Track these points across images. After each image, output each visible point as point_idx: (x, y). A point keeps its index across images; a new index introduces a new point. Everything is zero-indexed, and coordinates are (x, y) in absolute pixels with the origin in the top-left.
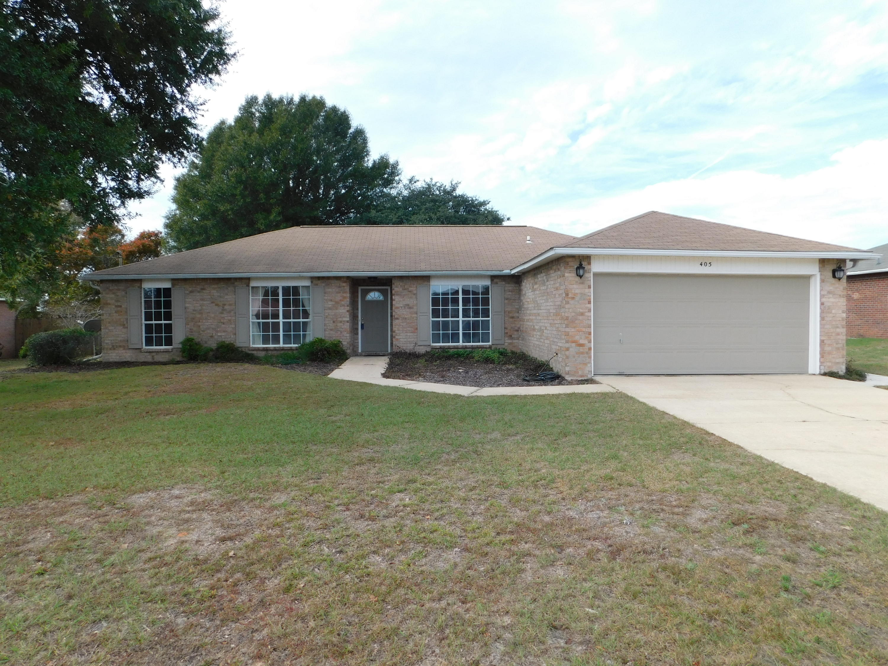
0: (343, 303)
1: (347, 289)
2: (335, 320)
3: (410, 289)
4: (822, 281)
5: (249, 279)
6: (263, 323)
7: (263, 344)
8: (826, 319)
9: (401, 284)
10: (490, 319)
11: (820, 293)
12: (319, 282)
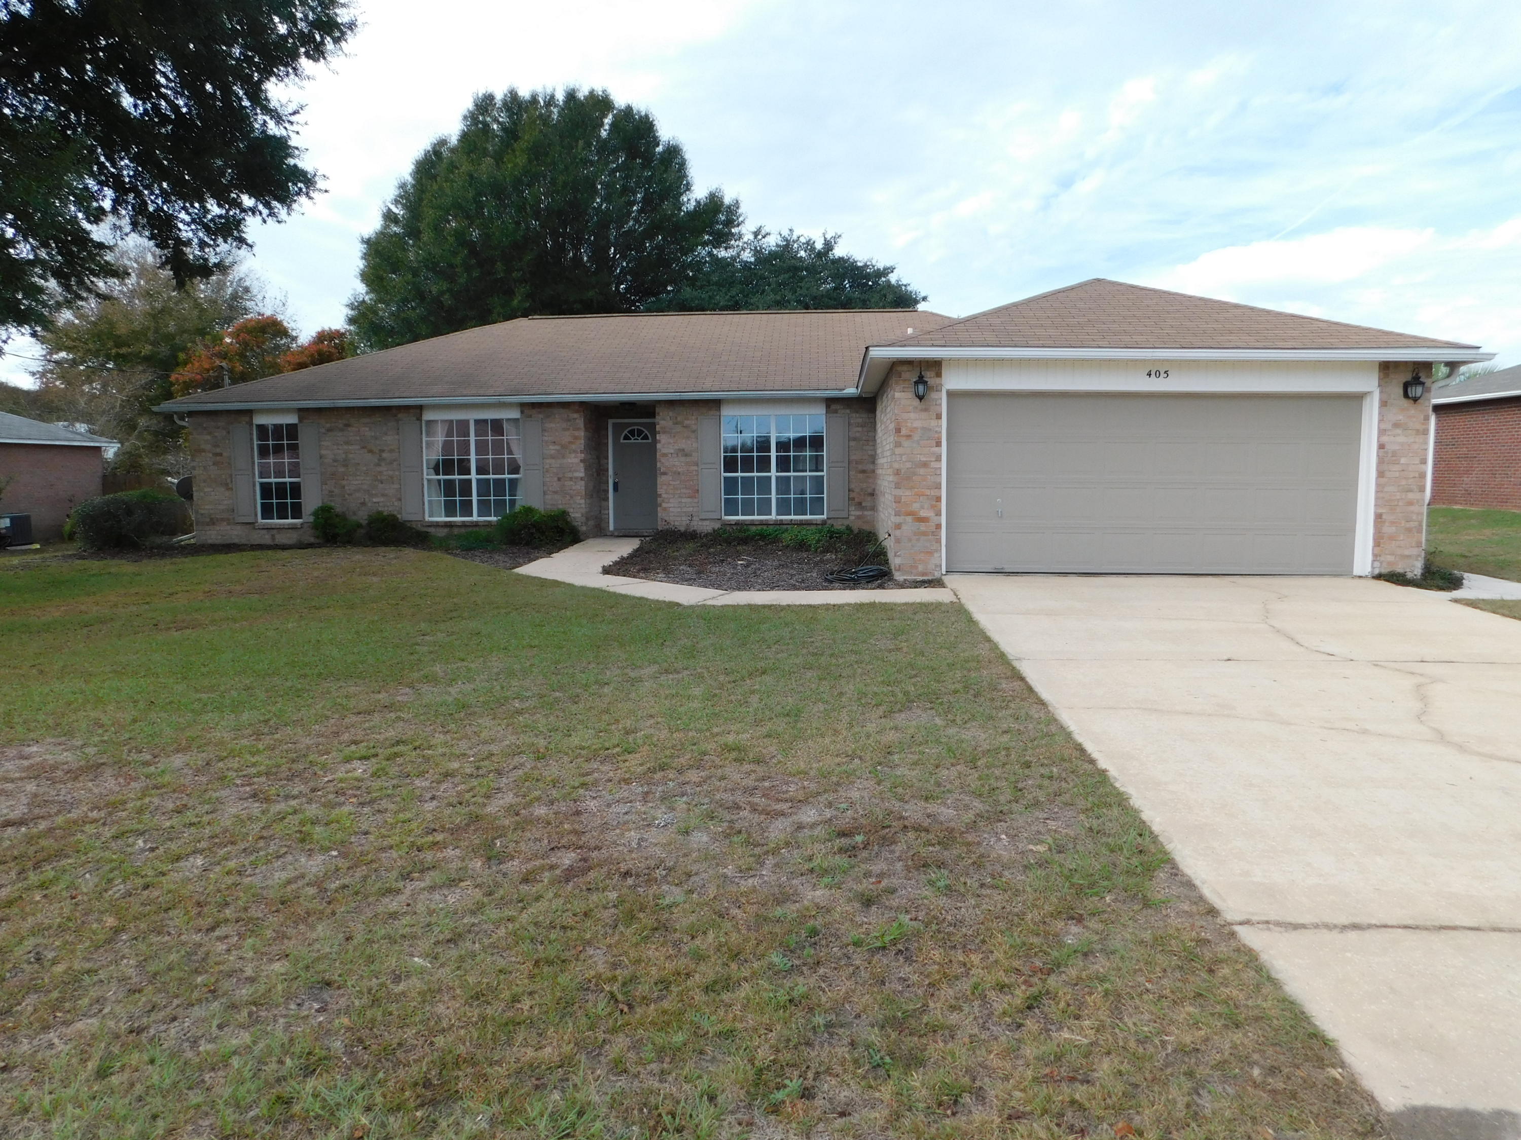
0: (574, 447)
1: (580, 423)
2: (560, 476)
3: (687, 422)
4: (1383, 404)
5: (420, 408)
6: (445, 480)
7: (447, 516)
8: (1388, 474)
9: (671, 414)
10: (824, 473)
11: (1379, 428)
12: (534, 411)
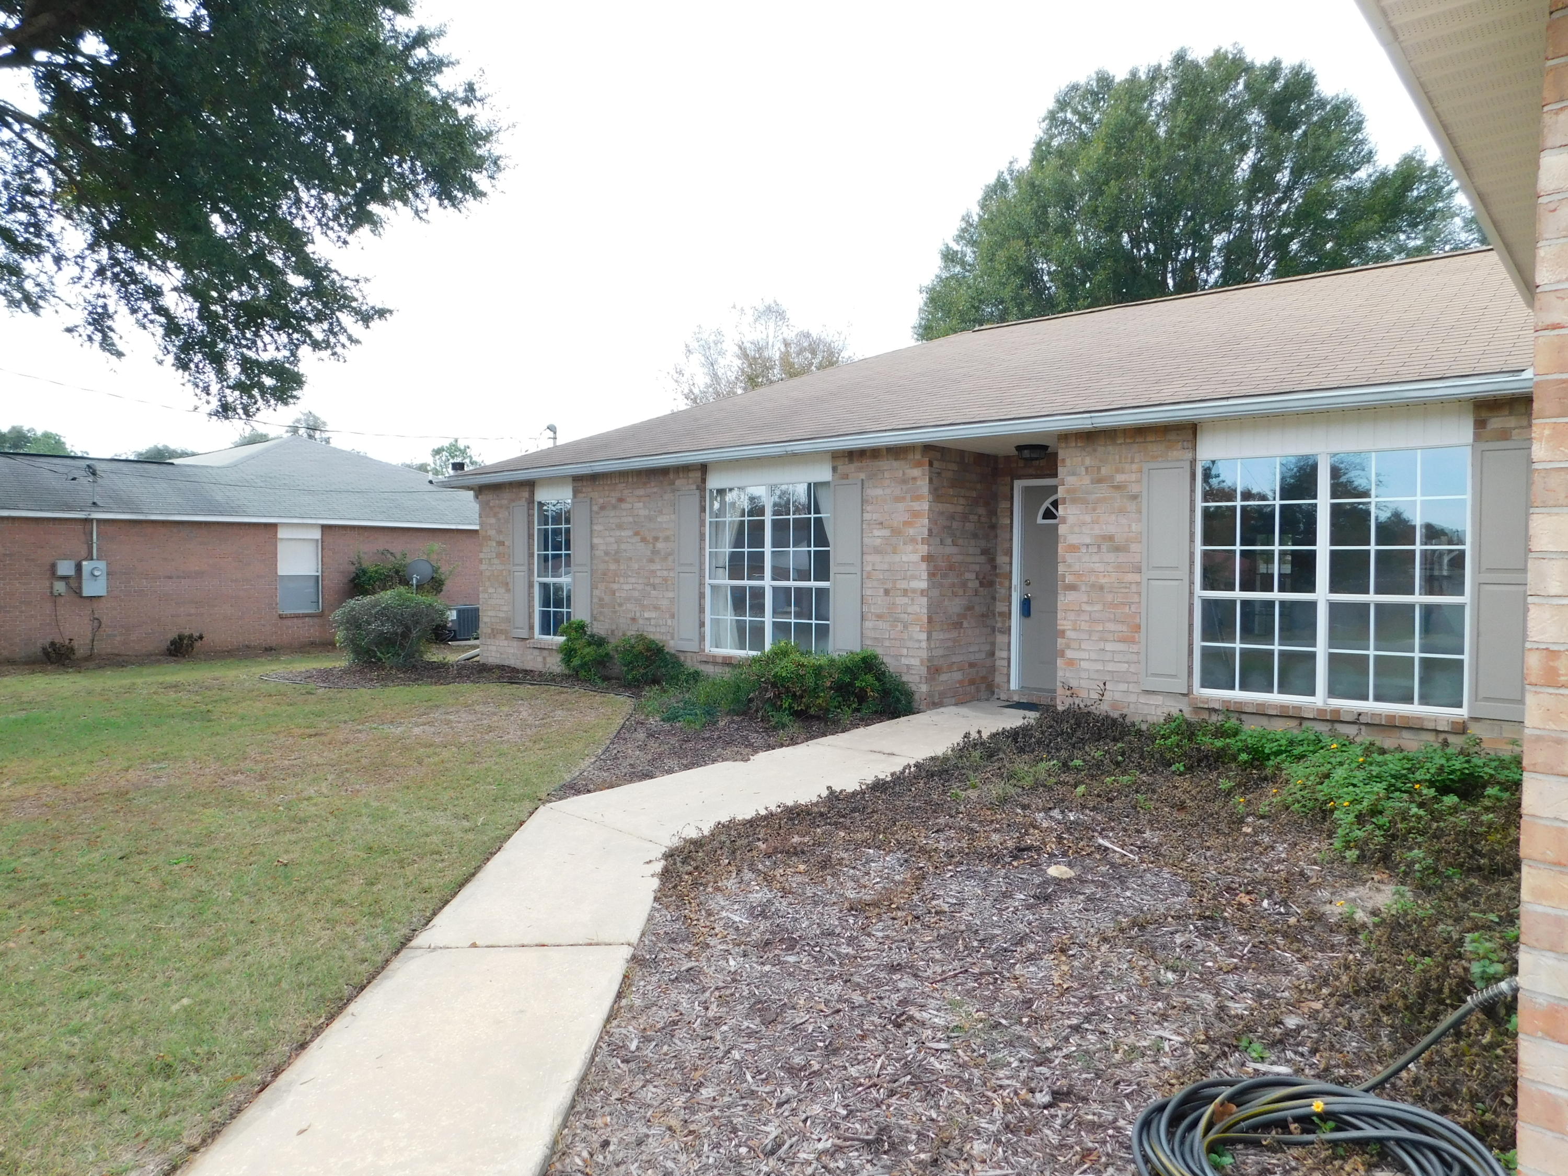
0: (911, 531)
1: (924, 485)
2: (889, 586)
3: (1120, 478)
5: (703, 468)
6: (735, 588)
7: (732, 647)
9: (1088, 461)
10: (1465, 599)
12: (853, 467)
